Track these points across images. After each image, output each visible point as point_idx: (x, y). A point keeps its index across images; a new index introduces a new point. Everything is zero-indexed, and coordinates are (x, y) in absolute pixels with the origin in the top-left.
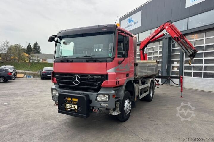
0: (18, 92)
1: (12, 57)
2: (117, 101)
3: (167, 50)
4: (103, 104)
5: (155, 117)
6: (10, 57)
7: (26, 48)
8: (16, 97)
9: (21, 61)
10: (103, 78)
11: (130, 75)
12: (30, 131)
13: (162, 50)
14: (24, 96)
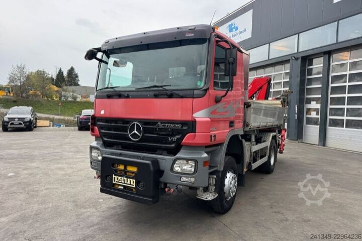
0: (36, 153)
1: (31, 92)
2: (211, 174)
3: (298, 79)
4: (184, 179)
5: (281, 205)
6: (28, 92)
7: (55, 77)
8: (31, 163)
9: (46, 98)
10: (185, 128)
11: (236, 125)
12: (48, 230)
13: (288, 80)
14: (45, 161)
